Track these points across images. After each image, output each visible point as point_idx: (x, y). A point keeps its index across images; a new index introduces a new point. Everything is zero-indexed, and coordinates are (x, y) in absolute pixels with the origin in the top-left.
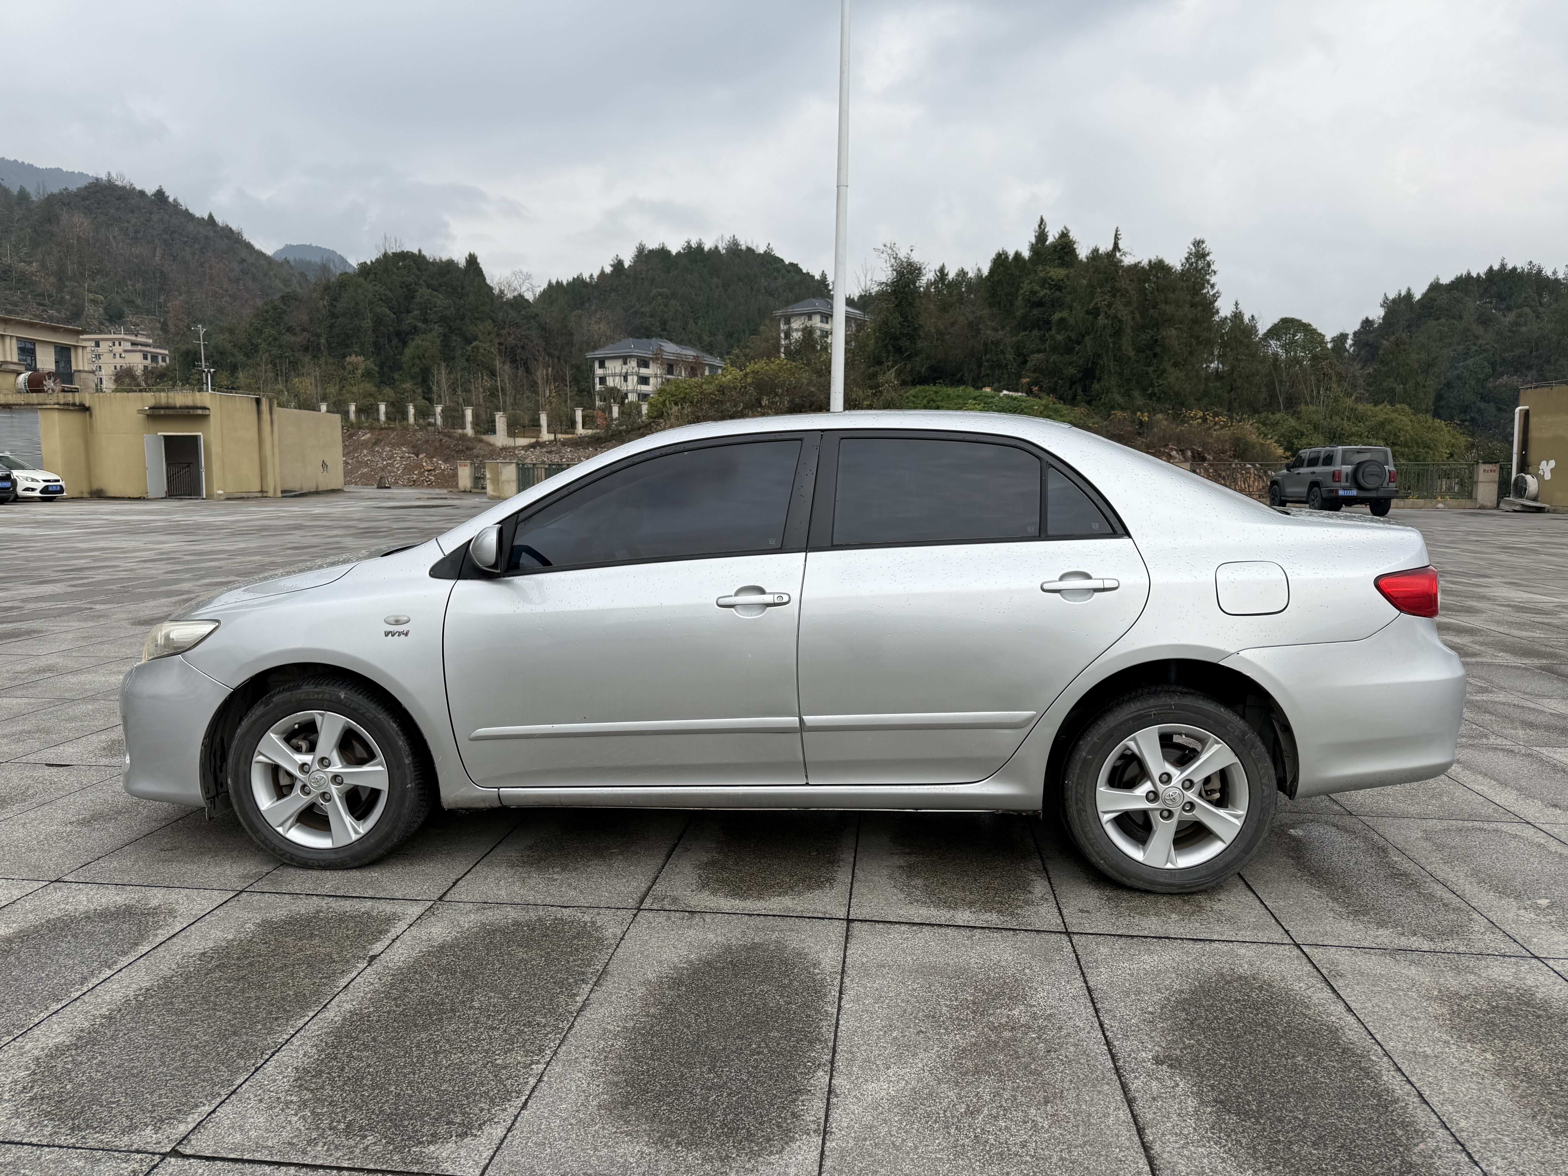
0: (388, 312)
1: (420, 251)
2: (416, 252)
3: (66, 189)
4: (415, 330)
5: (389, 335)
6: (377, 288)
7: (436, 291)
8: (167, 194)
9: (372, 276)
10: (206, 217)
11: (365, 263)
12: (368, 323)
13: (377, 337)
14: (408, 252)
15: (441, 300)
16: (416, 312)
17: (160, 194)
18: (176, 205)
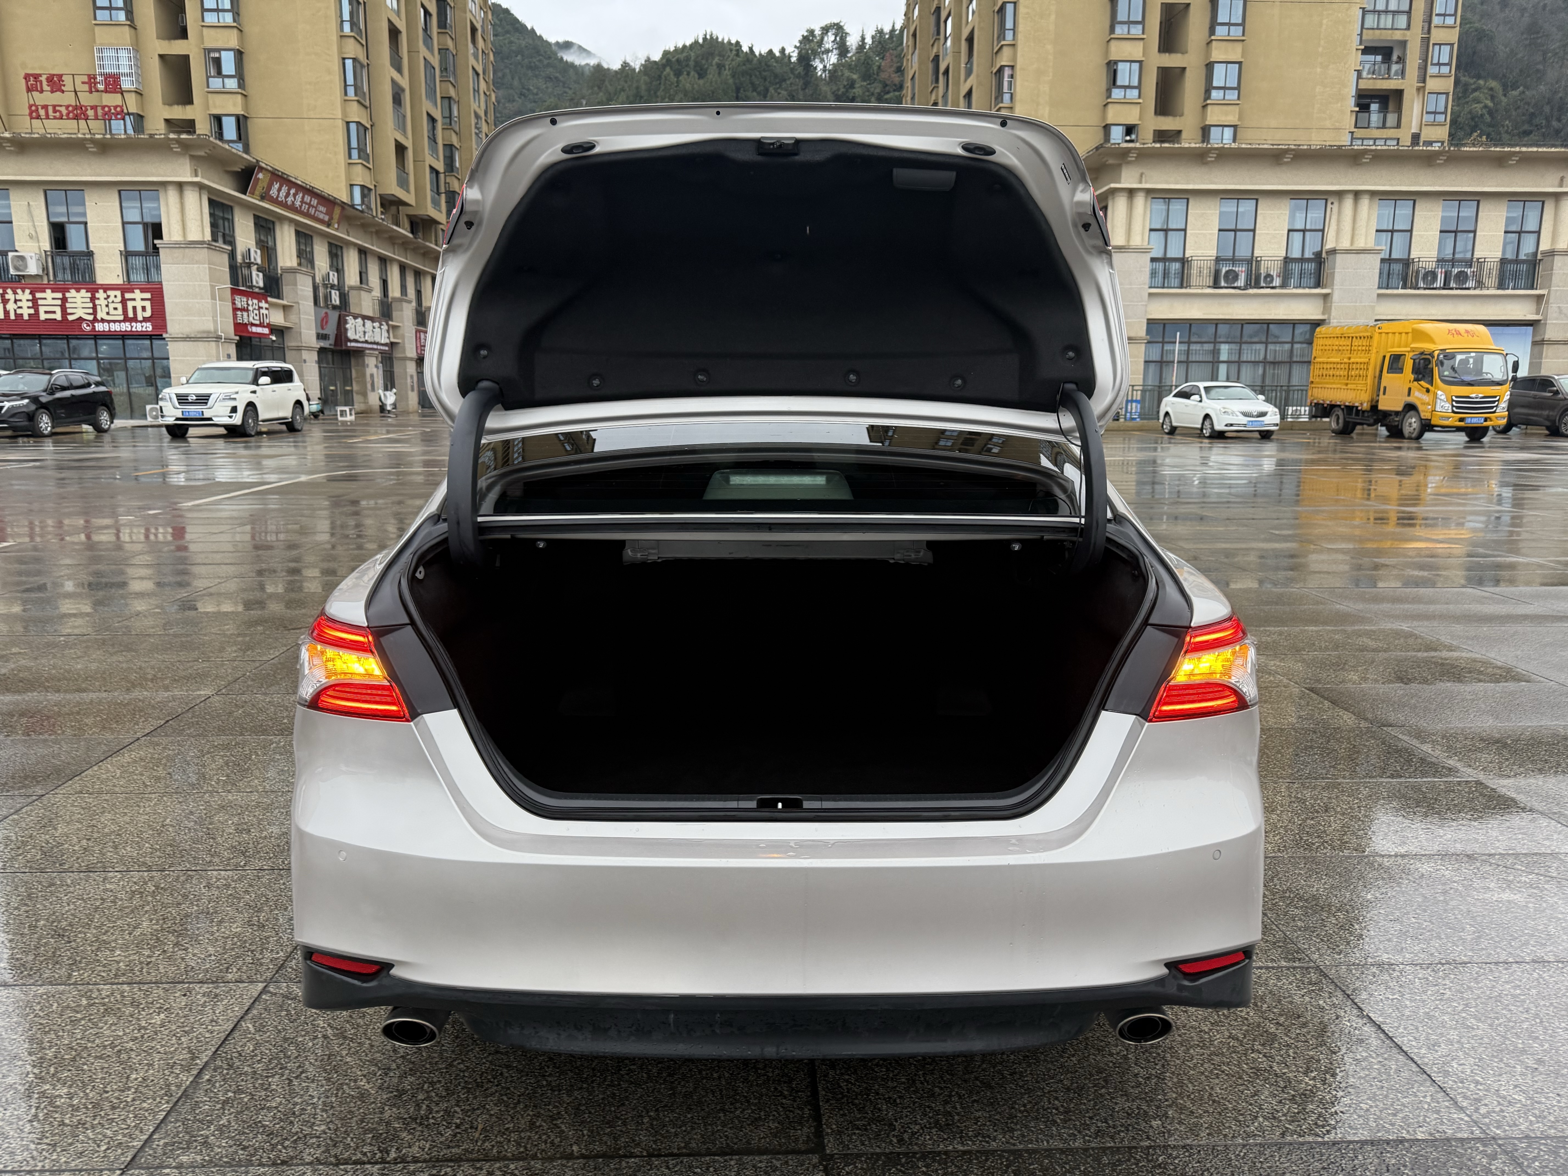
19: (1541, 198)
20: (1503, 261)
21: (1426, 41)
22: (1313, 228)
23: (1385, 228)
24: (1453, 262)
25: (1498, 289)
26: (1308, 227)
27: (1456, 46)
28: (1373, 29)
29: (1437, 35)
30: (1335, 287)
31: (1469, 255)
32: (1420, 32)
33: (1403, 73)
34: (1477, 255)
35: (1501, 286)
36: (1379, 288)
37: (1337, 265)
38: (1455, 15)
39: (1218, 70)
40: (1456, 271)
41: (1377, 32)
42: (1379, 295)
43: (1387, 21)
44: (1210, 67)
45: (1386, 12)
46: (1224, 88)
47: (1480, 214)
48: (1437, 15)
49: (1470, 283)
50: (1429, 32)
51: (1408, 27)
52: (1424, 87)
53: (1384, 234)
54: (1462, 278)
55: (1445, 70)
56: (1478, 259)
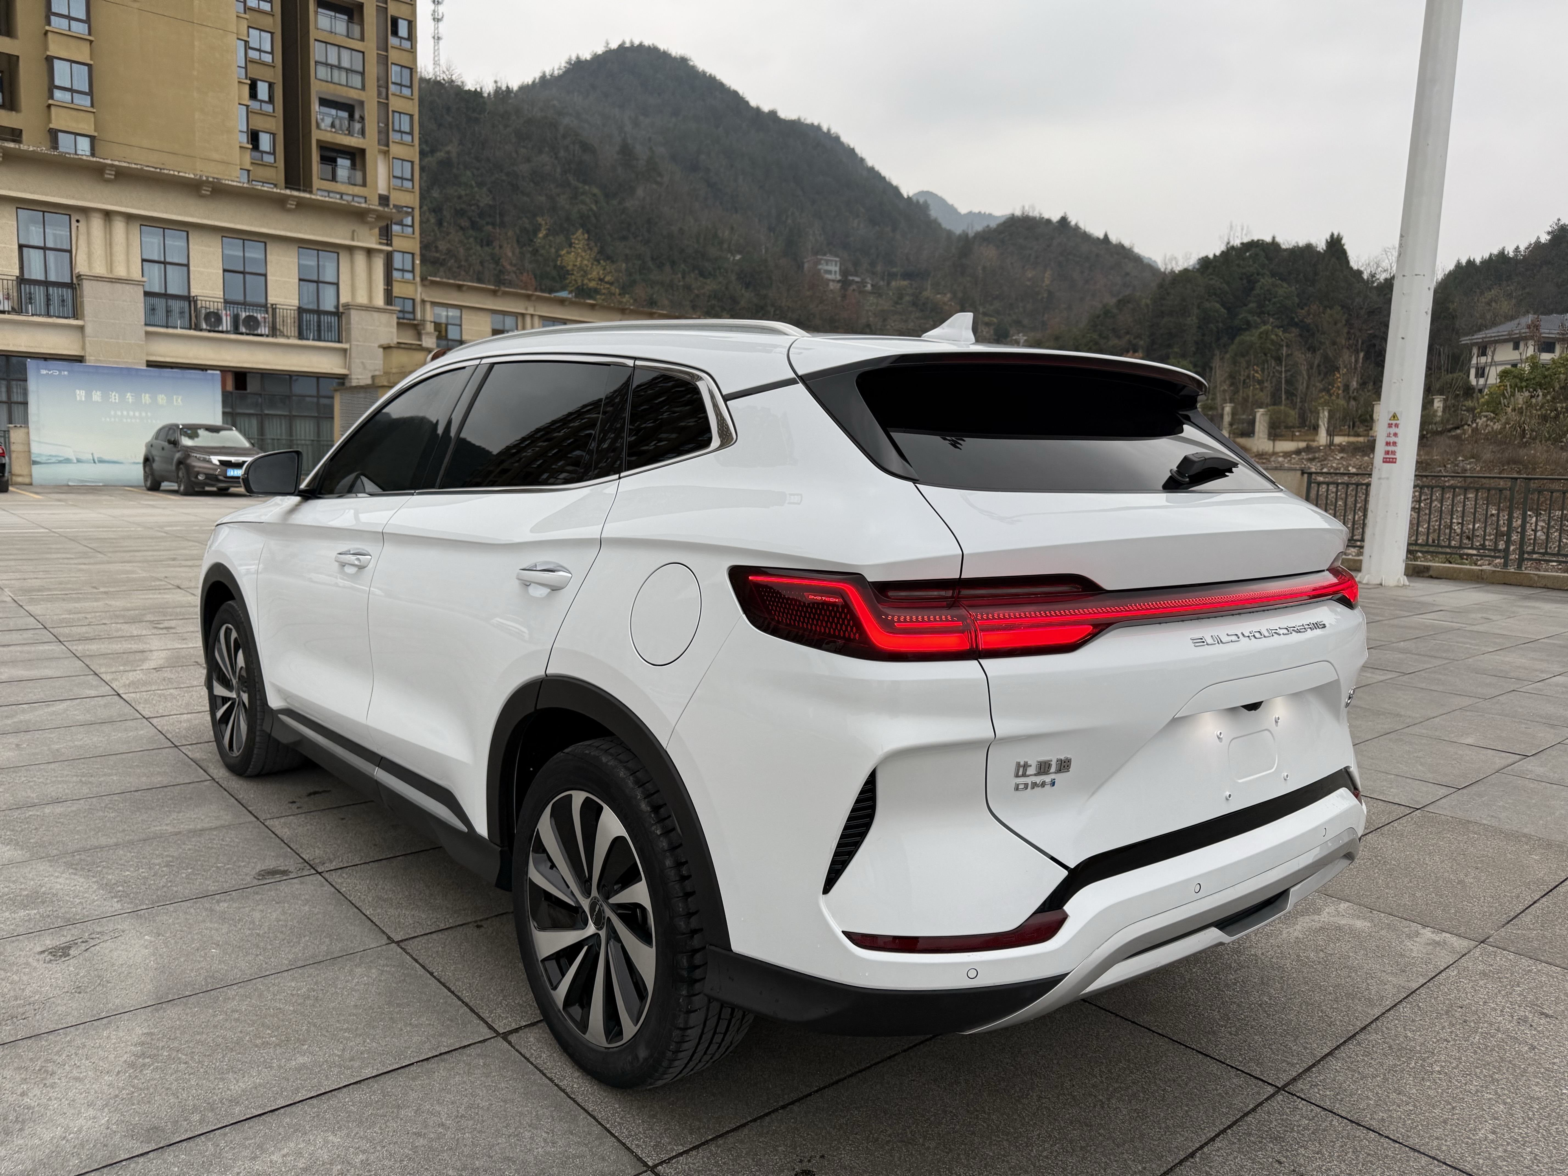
0: (1218, 306)
1: (1274, 238)
2: (1268, 239)
3: (988, 226)
4: (1249, 326)
5: (1218, 332)
6: (1212, 282)
7: (1282, 280)
8: (1069, 220)
9: (1210, 270)
10: (1101, 236)
11: (1207, 257)
12: (1192, 320)
13: (1203, 335)
14: (1258, 241)
15: (1284, 290)
16: (1252, 305)
17: (1064, 221)
18: (1077, 227)
19: (335, 249)
20: (301, 310)
21: (384, 106)
22: (59, 247)
23: (156, 258)
24: (245, 304)
25: (300, 339)
26: (50, 244)
27: (416, 118)
28: (327, 82)
29: (395, 103)
30: (86, 319)
31: (263, 301)
32: (376, 95)
33: (363, 132)
34: (271, 300)
35: (301, 336)
36: (146, 325)
37: (85, 293)
38: (411, 87)
39: (60, 68)
40: (243, 315)
41: (331, 85)
42: (147, 333)
43: (340, 77)
44: (50, 60)
45: (339, 68)
46: (71, 90)
47: (268, 257)
48: (393, 83)
49: (263, 330)
50: (387, 98)
51: (363, 88)
52: (388, 151)
53: (156, 265)
54: (252, 324)
55: (407, 138)
56: (272, 305)
